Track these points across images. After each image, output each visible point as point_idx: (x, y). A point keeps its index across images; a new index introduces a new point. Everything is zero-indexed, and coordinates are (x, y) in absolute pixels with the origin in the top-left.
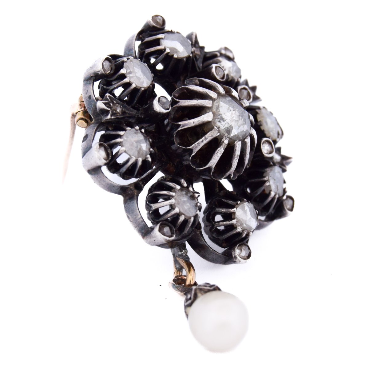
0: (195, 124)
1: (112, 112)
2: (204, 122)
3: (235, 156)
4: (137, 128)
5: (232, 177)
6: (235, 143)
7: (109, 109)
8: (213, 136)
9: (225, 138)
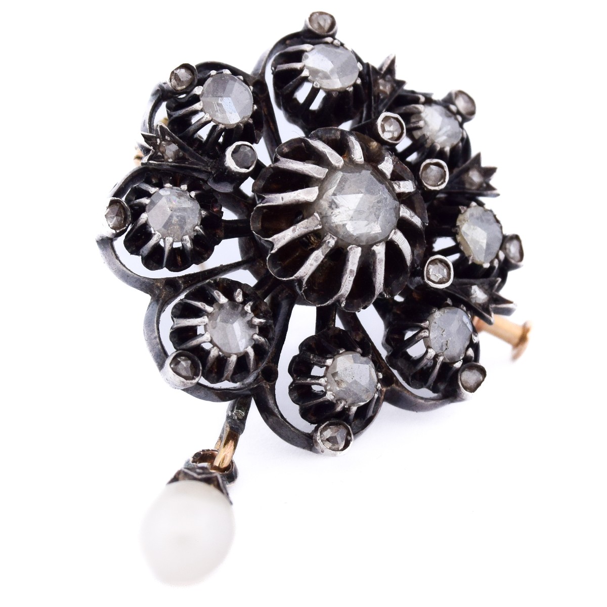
0: (284, 202)
1: (155, 153)
2: (299, 201)
3: (346, 270)
4: (184, 187)
5: (343, 305)
6: (348, 249)
7: (151, 148)
8: (307, 228)
9: (331, 236)
